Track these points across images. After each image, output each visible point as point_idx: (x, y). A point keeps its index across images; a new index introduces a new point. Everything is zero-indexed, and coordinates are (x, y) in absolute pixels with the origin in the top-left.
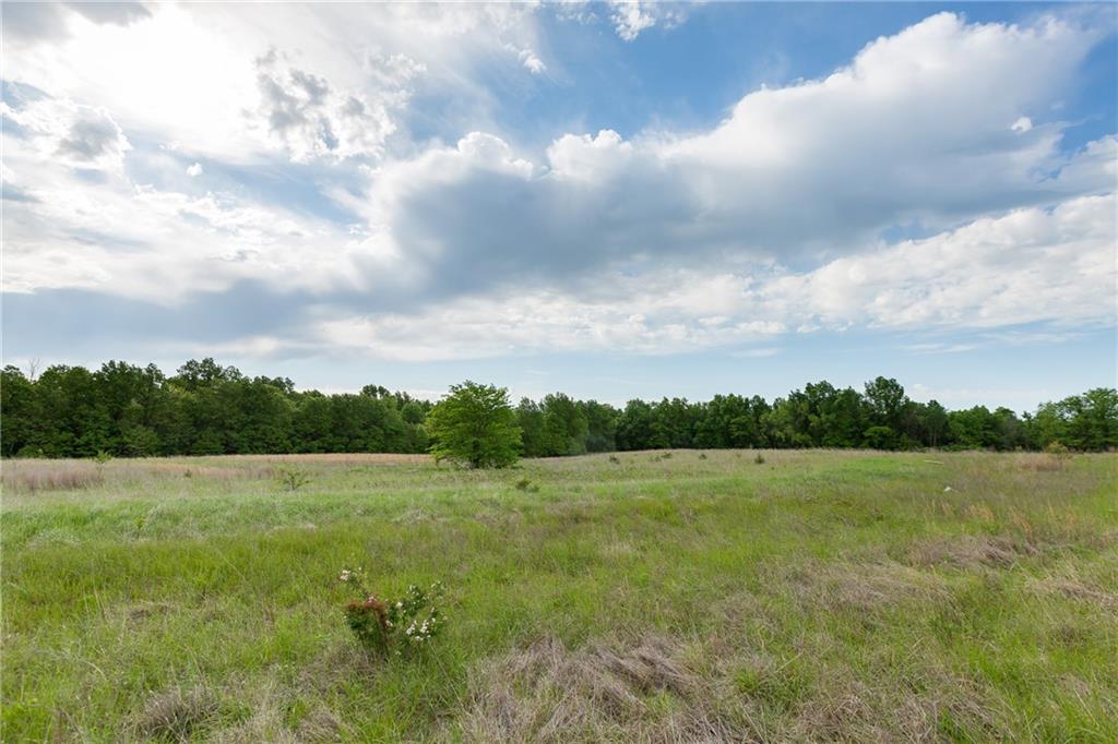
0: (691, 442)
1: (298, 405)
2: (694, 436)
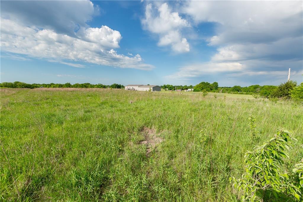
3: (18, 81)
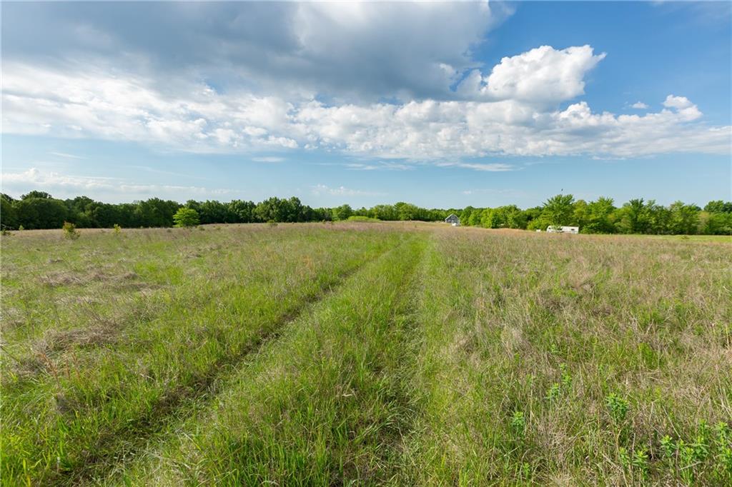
3: (402, 201)
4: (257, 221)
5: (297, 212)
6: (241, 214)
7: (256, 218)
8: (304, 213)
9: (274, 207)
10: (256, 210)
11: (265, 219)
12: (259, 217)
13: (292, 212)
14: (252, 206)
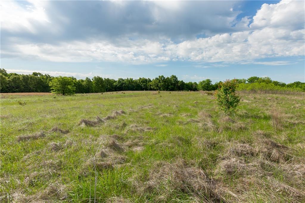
0: (133, 89)
1: (9, 78)
2: (134, 88)
4: (151, 89)
5: (174, 85)
6: (143, 86)
7: (151, 88)
8: (179, 85)
9: (161, 81)
10: (151, 83)
11: (155, 88)
12: (152, 87)
13: (172, 84)
14: (150, 81)
